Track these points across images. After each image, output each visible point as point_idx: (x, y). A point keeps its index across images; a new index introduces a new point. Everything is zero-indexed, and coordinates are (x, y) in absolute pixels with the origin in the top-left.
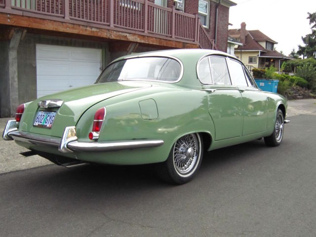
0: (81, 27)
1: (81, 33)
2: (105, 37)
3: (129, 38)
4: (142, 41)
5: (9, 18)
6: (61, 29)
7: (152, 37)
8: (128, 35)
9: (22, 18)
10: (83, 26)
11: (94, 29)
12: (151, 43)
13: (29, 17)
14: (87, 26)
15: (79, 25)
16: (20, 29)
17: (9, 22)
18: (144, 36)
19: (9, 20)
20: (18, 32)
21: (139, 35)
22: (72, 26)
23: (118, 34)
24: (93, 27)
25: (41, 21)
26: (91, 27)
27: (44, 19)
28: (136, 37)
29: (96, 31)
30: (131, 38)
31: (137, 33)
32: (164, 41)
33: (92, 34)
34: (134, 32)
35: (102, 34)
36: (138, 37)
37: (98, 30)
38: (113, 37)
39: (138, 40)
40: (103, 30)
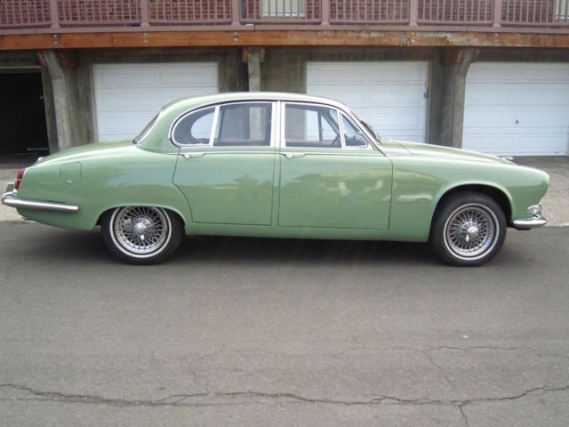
0: (350, 34)
1: (349, 42)
2: (398, 44)
3: (451, 40)
4: (485, 44)
5: (236, 37)
6: (314, 41)
7: (511, 33)
8: (449, 35)
9: (254, 34)
10: (353, 31)
11: (373, 35)
12: (508, 45)
13: (264, 31)
14: (360, 31)
15: (346, 31)
16: (255, 48)
17: (236, 42)
18: (489, 34)
19: (236, 39)
20: (253, 53)
21: (477, 34)
22: (333, 34)
23: (426, 36)
24: (373, 31)
25: (282, 34)
26: (369, 32)
27: (286, 31)
28: (471, 37)
29: (380, 37)
30: (455, 40)
31: (470, 29)
32: (546, 37)
33: (371, 43)
34: (464, 29)
35: (390, 40)
36: (475, 37)
37: (382, 35)
38: (414, 42)
39: (475, 42)
40: (392, 33)
